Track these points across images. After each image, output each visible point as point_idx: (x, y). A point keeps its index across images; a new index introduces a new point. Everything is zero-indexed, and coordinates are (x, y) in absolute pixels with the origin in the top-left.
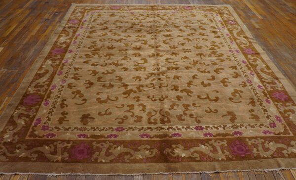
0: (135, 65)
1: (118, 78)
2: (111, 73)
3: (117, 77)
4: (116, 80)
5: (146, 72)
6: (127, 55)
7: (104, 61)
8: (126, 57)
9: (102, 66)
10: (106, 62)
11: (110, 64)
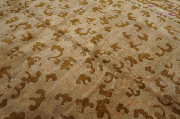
0: (57, 63)
1: (61, 99)
2: (43, 99)
3: (57, 98)
4: (63, 103)
5: (81, 63)
6: (29, 56)
7: (9, 87)
8: (29, 59)
9: (13, 97)
10: (13, 85)
11: (23, 85)
